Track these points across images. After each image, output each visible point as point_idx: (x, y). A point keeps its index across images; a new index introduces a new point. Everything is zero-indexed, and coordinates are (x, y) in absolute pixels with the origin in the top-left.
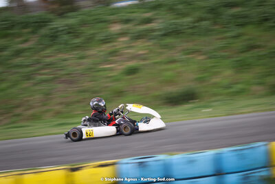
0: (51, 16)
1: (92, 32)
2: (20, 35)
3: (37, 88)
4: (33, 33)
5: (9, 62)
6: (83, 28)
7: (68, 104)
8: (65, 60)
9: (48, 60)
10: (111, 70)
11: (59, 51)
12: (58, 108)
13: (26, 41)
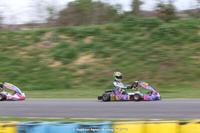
0: (161, 21)
1: (187, 34)
2: (139, 31)
3: (147, 66)
4: (148, 30)
5: (130, 47)
6: (181, 31)
7: (166, 79)
8: (168, 50)
9: (157, 49)
10: (197, 60)
11: (164, 44)
12: (160, 81)
13: (143, 35)
